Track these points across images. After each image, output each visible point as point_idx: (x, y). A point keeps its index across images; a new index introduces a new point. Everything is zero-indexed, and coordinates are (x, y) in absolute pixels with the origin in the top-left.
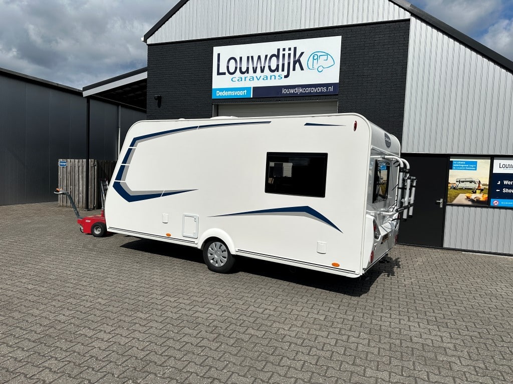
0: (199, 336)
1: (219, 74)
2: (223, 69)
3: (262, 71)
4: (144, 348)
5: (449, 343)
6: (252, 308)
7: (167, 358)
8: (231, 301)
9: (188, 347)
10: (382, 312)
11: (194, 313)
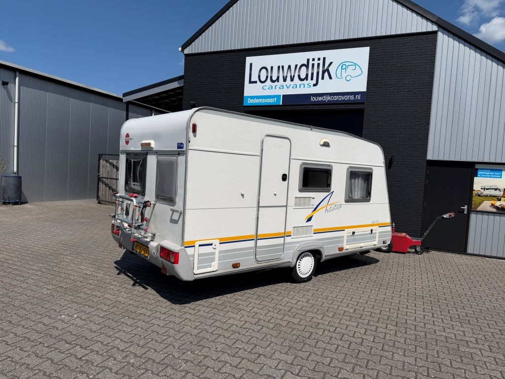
0: (242, 319)
1: (251, 82)
2: (255, 78)
3: (292, 80)
4: (197, 327)
5: (471, 337)
6: (286, 299)
7: (217, 336)
8: (266, 292)
9: (234, 328)
10: (407, 308)
11: (235, 301)
